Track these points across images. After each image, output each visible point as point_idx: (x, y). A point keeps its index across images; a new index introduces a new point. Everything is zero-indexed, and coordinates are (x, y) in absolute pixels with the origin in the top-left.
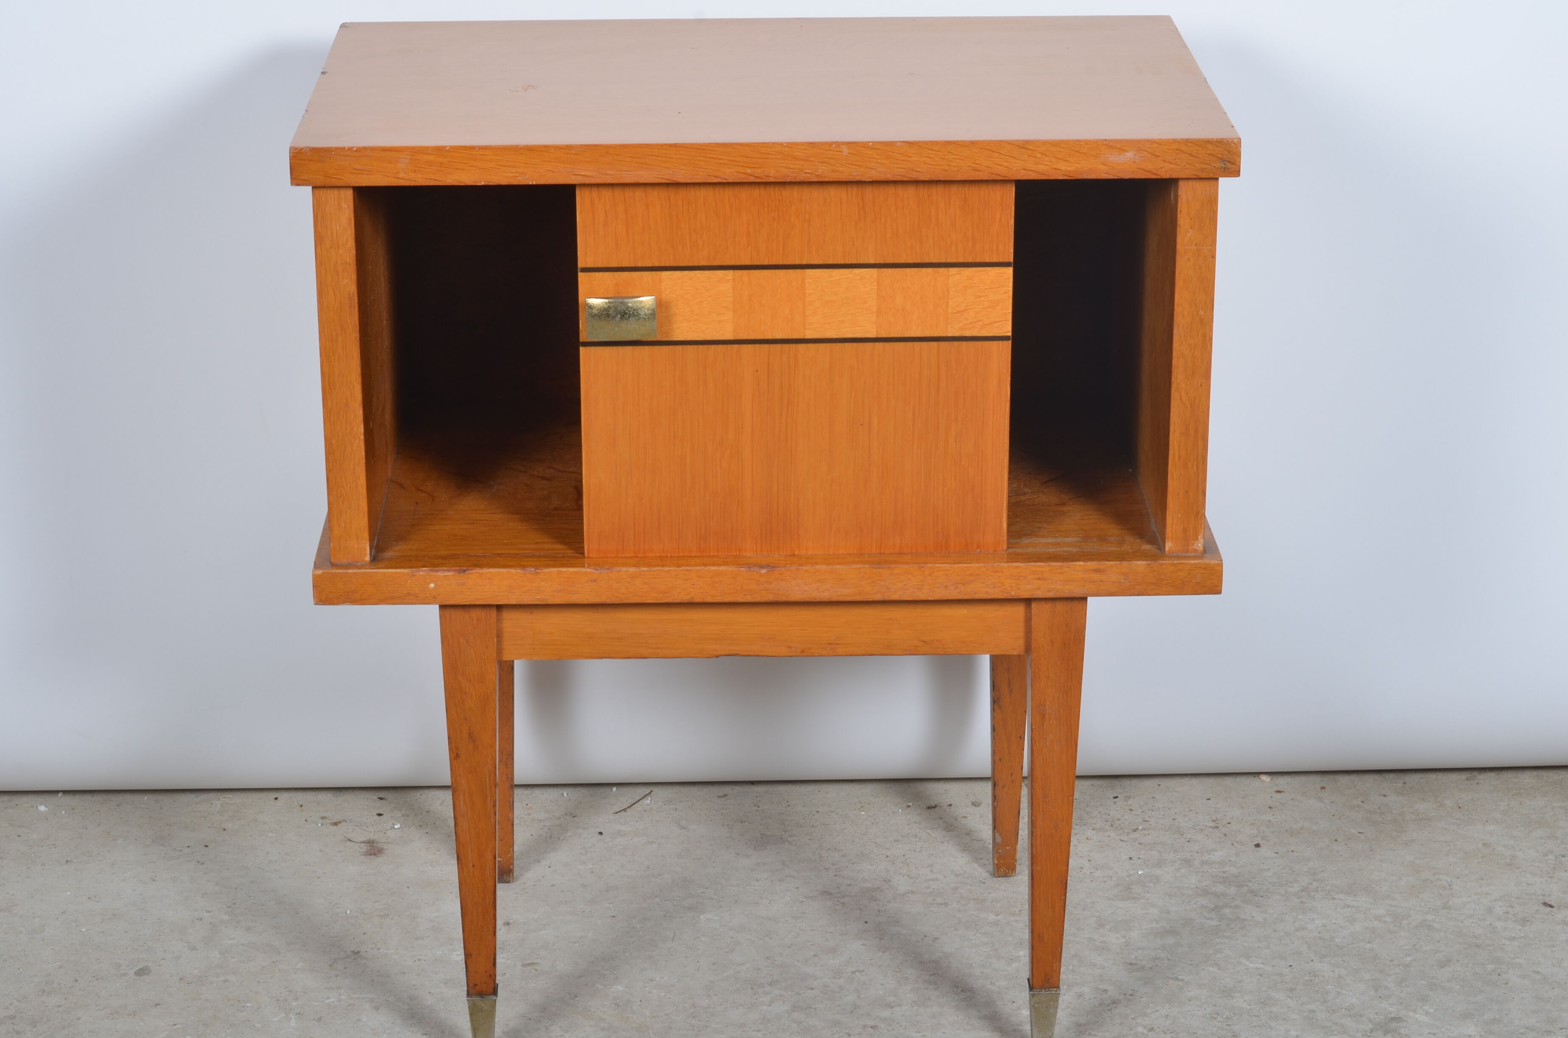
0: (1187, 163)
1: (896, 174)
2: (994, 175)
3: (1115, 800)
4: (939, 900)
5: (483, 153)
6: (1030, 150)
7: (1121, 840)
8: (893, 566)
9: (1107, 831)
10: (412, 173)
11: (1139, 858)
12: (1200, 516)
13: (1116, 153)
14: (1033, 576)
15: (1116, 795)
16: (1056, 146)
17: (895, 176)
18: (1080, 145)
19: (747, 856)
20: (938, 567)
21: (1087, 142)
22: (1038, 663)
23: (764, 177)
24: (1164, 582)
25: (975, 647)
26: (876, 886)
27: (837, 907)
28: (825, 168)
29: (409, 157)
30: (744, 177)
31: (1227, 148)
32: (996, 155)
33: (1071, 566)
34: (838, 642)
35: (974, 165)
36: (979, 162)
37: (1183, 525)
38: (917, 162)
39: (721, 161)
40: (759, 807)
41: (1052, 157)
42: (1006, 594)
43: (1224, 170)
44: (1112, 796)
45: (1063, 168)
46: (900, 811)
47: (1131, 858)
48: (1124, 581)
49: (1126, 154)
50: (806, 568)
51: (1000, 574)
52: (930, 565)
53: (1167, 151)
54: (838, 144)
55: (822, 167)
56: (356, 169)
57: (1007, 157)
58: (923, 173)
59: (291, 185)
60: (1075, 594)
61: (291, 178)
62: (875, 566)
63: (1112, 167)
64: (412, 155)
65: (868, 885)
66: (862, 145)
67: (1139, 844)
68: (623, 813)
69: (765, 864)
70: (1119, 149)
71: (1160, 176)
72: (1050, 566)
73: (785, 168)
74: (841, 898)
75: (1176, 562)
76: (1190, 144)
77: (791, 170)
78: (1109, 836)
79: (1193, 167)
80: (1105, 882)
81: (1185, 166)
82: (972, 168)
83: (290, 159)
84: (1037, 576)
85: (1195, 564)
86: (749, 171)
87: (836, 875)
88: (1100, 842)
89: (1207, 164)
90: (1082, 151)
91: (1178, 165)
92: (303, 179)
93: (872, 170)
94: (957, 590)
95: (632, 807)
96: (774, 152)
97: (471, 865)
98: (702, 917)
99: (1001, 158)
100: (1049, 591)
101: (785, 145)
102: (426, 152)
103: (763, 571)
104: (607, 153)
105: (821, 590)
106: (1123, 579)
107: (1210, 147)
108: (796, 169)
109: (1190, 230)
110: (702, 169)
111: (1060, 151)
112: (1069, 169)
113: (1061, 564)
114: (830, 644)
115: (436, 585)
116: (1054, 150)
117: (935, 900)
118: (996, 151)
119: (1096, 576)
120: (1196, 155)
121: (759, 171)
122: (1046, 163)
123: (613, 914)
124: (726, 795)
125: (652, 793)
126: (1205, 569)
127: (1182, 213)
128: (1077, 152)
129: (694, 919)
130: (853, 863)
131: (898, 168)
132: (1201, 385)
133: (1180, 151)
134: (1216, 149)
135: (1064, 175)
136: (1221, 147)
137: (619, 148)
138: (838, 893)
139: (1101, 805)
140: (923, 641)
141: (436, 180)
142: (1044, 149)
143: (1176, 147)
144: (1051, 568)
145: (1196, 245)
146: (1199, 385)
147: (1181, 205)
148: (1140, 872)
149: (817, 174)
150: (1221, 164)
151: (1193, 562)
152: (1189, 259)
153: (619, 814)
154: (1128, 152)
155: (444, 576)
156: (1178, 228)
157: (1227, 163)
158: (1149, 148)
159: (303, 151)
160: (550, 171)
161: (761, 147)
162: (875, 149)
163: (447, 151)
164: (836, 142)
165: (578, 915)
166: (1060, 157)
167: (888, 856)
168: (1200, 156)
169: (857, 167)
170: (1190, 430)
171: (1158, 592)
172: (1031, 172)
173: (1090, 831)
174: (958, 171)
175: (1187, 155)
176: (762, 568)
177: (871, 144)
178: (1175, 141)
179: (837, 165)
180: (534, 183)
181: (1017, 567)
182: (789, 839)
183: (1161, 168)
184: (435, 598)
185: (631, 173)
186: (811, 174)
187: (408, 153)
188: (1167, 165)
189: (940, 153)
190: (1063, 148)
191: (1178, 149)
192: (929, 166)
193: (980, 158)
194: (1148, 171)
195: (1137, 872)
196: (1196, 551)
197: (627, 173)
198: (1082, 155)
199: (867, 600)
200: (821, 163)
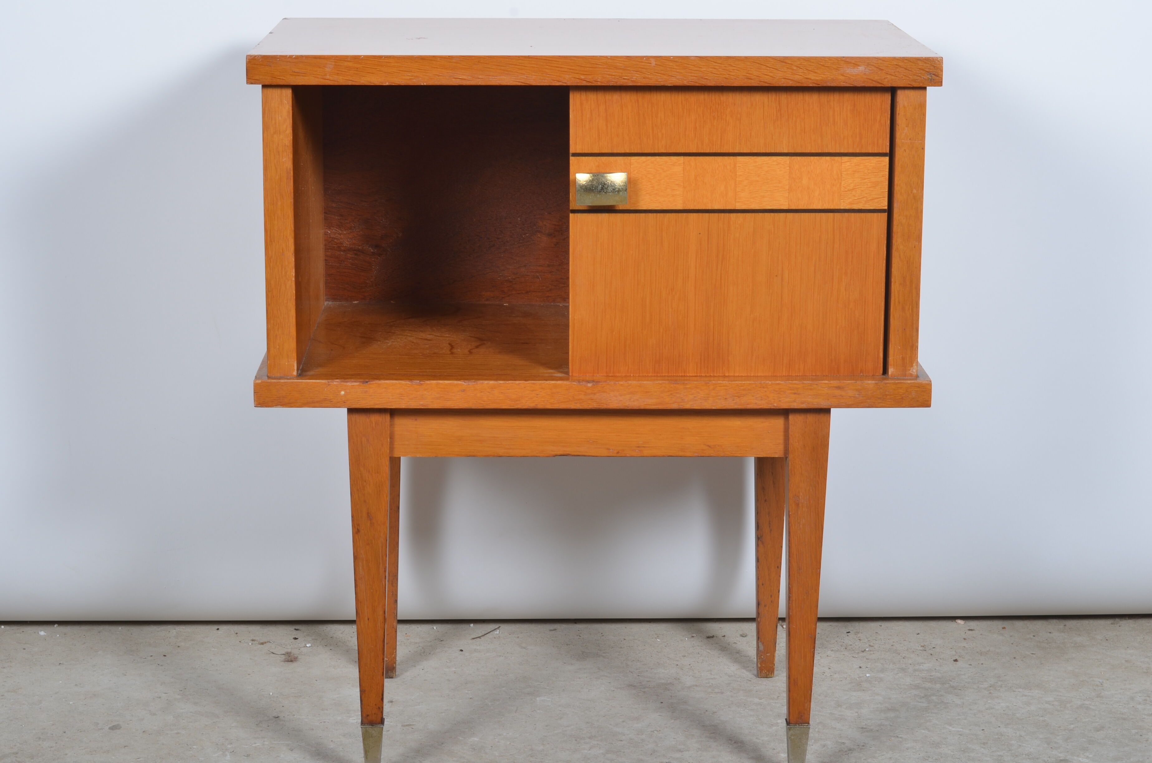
0: (903, 75)
1: (691, 80)
2: (762, 83)
3: (848, 634)
4: (716, 690)
5: (388, 61)
6: (789, 64)
7: (853, 657)
8: (686, 382)
9: (842, 651)
10: (335, 75)
11: (867, 667)
12: (914, 348)
13: (851, 67)
14: (790, 391)
15: (848, 631)
16: (808, 61)
17: (690, 82)
18: (825, 60)
19: (572, 664)
20: (720, 383)
21: (830, 58)
22: (794, 463)
23: (594, 82)
24: (888, 397)
25: (746, 450)
26: (669, 682)
27: (640, 694)
28: (638, 75)
29: (333, 63)
30: (579, 82)
31: (933, 64)
32: (764, 67)
33: (819, 384)
34: (644, 446)
35: (747, 75)
37: (902, 355)
38: (706, 72)
39: (562, 69)
40: (580, 636)
41: (805, 69)
42: (770, 405)
43: (931, 80)
44: (845, 632)
45: (813, 78)
46: (687, 639)
47: (860, 667)
48: (858, 396)
49: (859, 68)
50: (621, 383)
51: (765, 389)
52: (714, 382)
53: (889, 66)
54: (648, 58)
55: (636, 75)
56: (295, 72)
57: (772, 69)
58: (710, 80)
59: (247, 84)
60: (822, 406)
61: (247, 78)
62: (673, 382)
63: (849, 77)
64: (336, 62)
65: (663, 681)
66: (666, 59)
67: (867, 659)
68: (478, 639)
69: (585, 669)
70: (854, 64)
71: (883, 85)
72: (803, 383)
73: (609, 75)
74: (643, 689)
75: (897, 382)
76: (906, 61)
77: (613, 77)
78: (844, 655)
79: (908, 78)
80: (841, 681)
81: (902, 77)
82: (746, 77)
83: (246, 64)
84: (793, 391)
85: (911, 383)
86: (583, 77)
87: (638, 676)
88: (837, 658)
89: (918, 76)
90: (826, 65)
91: (897, 77)
92: (256, 79)
93: (673, 77)
94: (734, 402)
95: (485, 636)
96: (602, 63)
97: (366, 619)
98: (538, 699)
99: (767, 70)
100: (802, 403)
101: (609, 57)
102: (346, 60)
103: (590, 385)
104: (479, 62)
105: (632, 400)
106: (858, 394)
107: (920, 63)
108: (617, 76)
109: (906, 128)
110: (548, 75)
111: (810, 65)
112: (817, 78)
113: (811, 382)
114: (638, 447)
115: (346, 392)
116: (805, 64)
117: (714, 690)
118: (764, 64)
119: (837, 392)
120: (910, 69)
121: (590, 77)
122: (800, 74)
123: (471, 697)
124: (555, 630)
125: (500, 628)
126: (919, 387)
127: (900, 115)
128: (823, 65)
129: (532, 700)
130: (652, 669)
131: (692, 76)
132: (915, 247)
133: (898, 66)
134: (925, 65)
135: (813, 83)
136: (929, 64)
137: (488, 58)
138: (641, 686)
139: (838, 637)
140: (708, 446)
141: (353, 81)
142: (799, 63)
143: (895, 63)
144: (804, 385)
145: (910, 139)
146: (913, 246)
147: (899, 109)
148: (868, 675)
149: (633, 80)
150: (928, 76)
151: (909, 382)
152: (905, 150)
153: (475, 639)
154: (860, 66)
155: (352, 385)
156: (897, 126)
157: (933, 76)
158: (876, 63)
159: (256, 57)
160: (437, 75)
161: (592, 59)
162: (675, 62)
163: (361, 59)
164: (647, 56)
165: (445, 697)
166: (810, 69)
167: (677, 665)
168: (913, 70)
169: (661, 75)
170: (907, 282)
171: (884, 405)
172: (790, 81)
173: (830, 651)
174: (735, 79)
175: (903, 69)
176: (589, 382)
177: (672, 58)
178: (894, 59)
179: (647, 73)
180: (425, 84)
181: (778, 384)
182: (604, 655)
183: (885, 79)
184: (344, 402)
185: (496, 77)
186: (628, 79)
187: (333, 60)
188: (889, 76)
189: (722, 65)
190: (813, 62)
191: (896, 65)
192: (715, 75)
193: (752, 70)
194: (875, 81)
195: (866, 675)
196: (911, 375)
197: (493, 77)
198: (827, 68)
199: (667, 408)
200: (636, 71)
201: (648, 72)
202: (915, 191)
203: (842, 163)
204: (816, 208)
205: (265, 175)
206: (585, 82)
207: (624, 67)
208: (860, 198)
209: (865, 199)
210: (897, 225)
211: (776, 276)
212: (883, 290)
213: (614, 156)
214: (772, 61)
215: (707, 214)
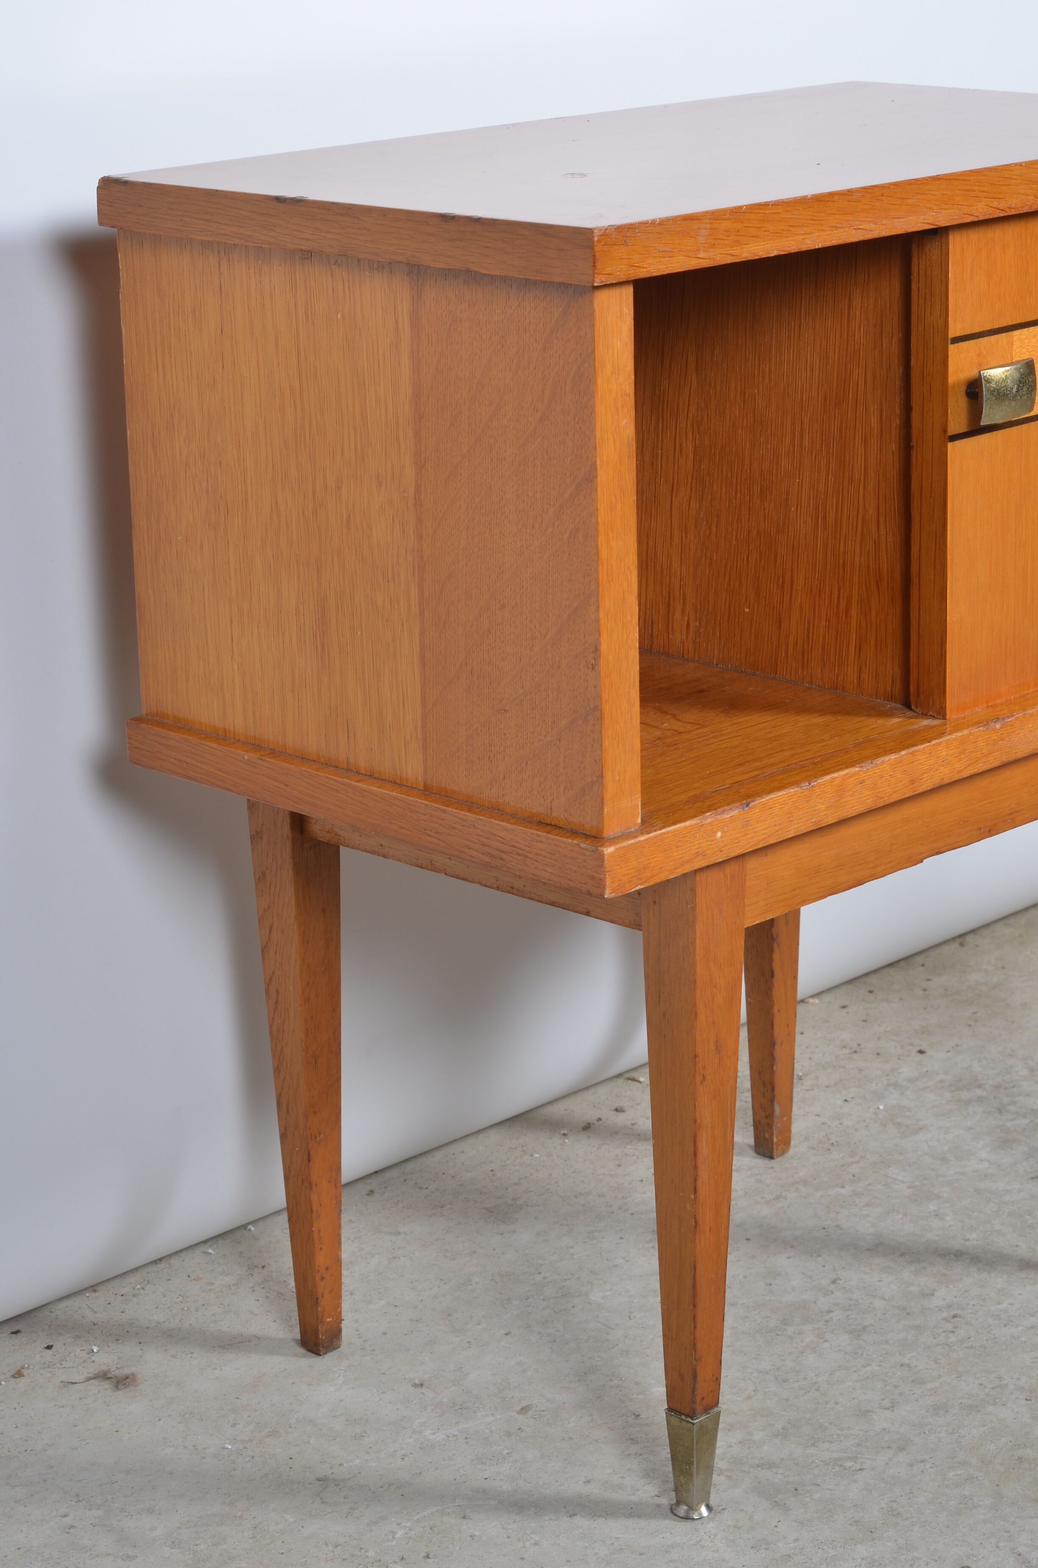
5: (775, 211)
10: (711, 248)
29: (708, 226)
56: (659, 251)
64: (712, 223)
92: (607, 272)
97: (708, 1229)
115: (723, 832)
137: (892, 187)
155: (730, 817)
163: (744, 213)
180: (820, 246)
184: (721, 851)
187: (708, 221)
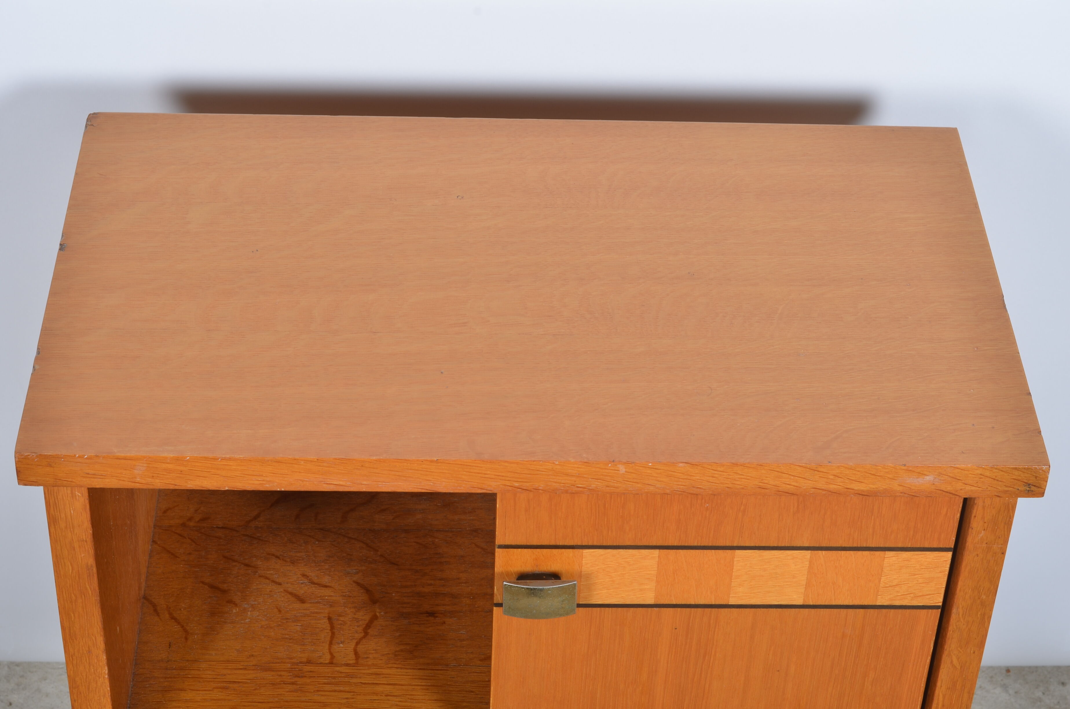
0: (985, 484)
5: (226, 464)
6: (823, 471)
10: (149, 478)
13: (914, 477)
16: (851, 469)
17: (675, 491)
18: (876, 469)
21: (885, 467)
28: (599, 484)
29: (145, 465)
30: (511, 489)
32: (786, 476)
35: (761, 484)
36: (766, 481)
38: (699, 481)
39: (487, 476)
41: (846, 478)
43: (1028, 492)
45: (856, 488)
49: (925, 477)
53: (970, 475)
55: (597, 483)
56: (88, 474)
59: (19, 485)
61: (18, 479)
63: (909, 488)
64: (149, 464)
70: (919, 473)
71: (959, 496)
73: (556, 482)
76: (995, 470)
79: (995, 490)
81: (987, 488)
82: (758, 486)
83: (16, 464)
86: (516, 484)
89: (1007, 485)
90: (878, 474)
91: (979, 487)
92: (31, 480)
93: (650, 486)
96: (545, 469)
102: (164, 461)
104: (362, 466)
107: (1016, 473)
108: (568, 484)
109: (983, 531)
120: (999, 479)
121: (528, 484)
127: (976, 518)
132: (974, 652)
134: (1022, 475)
135: (857, 493)
136: (1028, 474)
141: (176, 485)
145: (986, 543)
147: (977, 511)
149: (591, 488)
150: (1022, 486)
152: (977, 556)
156: (970, 530)
157: (1032, 485)
158: (950, 472)
159: (29, 457)
160: (301, 480)
163: (186, 461)
168: (1005, 480)
169: (633, 483)
175: (990, 480)
178: (979, 467)
180: (283, 490)
185: (388, 484)
186: (584, 488)
187: (145, 462)
188: (968, 488)
191: (981, 475)
192: (712, 484)
193: (768, 479)
194: (946, 492)
197: (384, 483)
198: (878, 477)
200: (595, 479)
201: (614, 480)
202: (984, 597)
203: (885, 558)
204: (842, 604)
205: (57, 572)
206: (520, 490)
207: (579, 474)
208: (905, 594)
209: (912, 595)
210: (953, 631)
211: (778, 671)
212: (922, 685)
213: (558, 549)
214: (799, 469)
215: (688, 610)
